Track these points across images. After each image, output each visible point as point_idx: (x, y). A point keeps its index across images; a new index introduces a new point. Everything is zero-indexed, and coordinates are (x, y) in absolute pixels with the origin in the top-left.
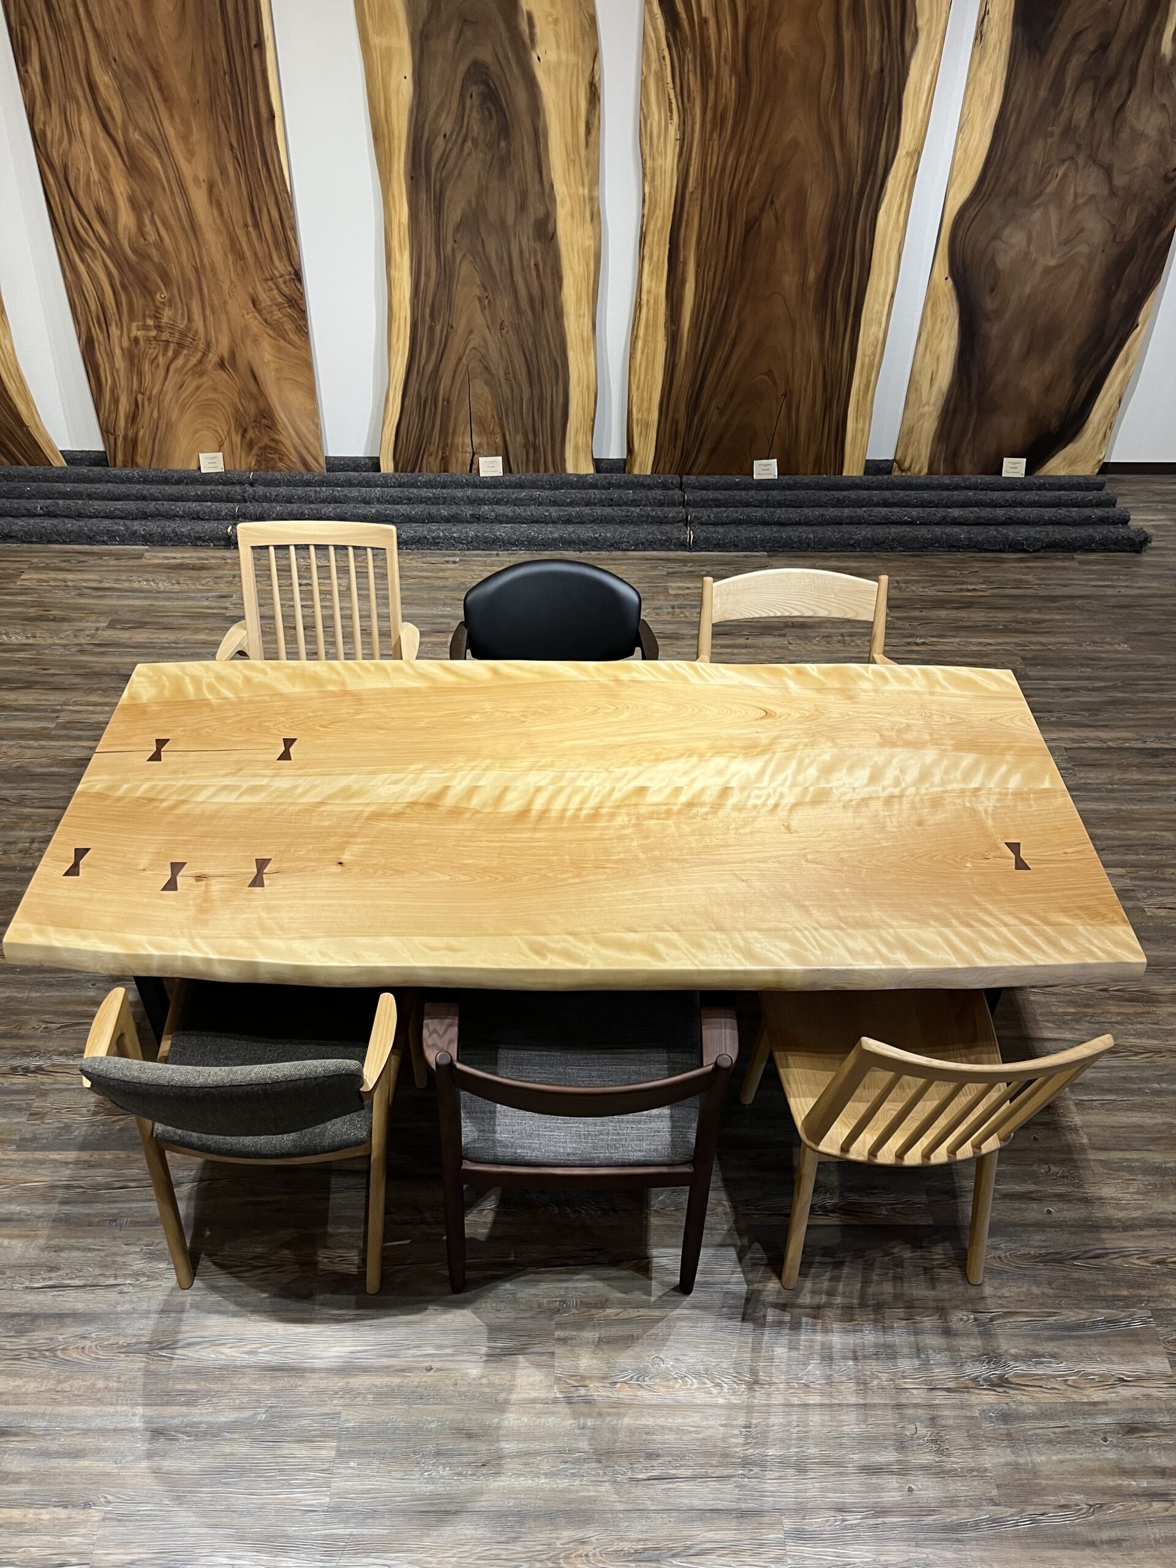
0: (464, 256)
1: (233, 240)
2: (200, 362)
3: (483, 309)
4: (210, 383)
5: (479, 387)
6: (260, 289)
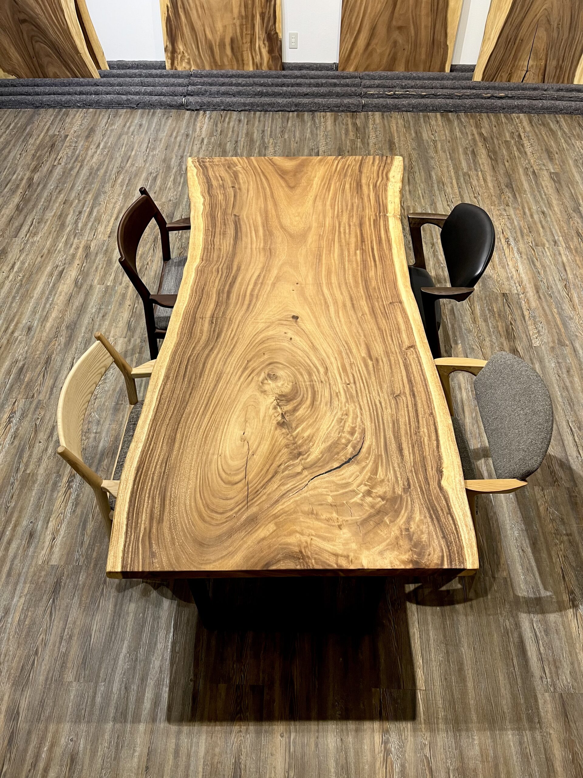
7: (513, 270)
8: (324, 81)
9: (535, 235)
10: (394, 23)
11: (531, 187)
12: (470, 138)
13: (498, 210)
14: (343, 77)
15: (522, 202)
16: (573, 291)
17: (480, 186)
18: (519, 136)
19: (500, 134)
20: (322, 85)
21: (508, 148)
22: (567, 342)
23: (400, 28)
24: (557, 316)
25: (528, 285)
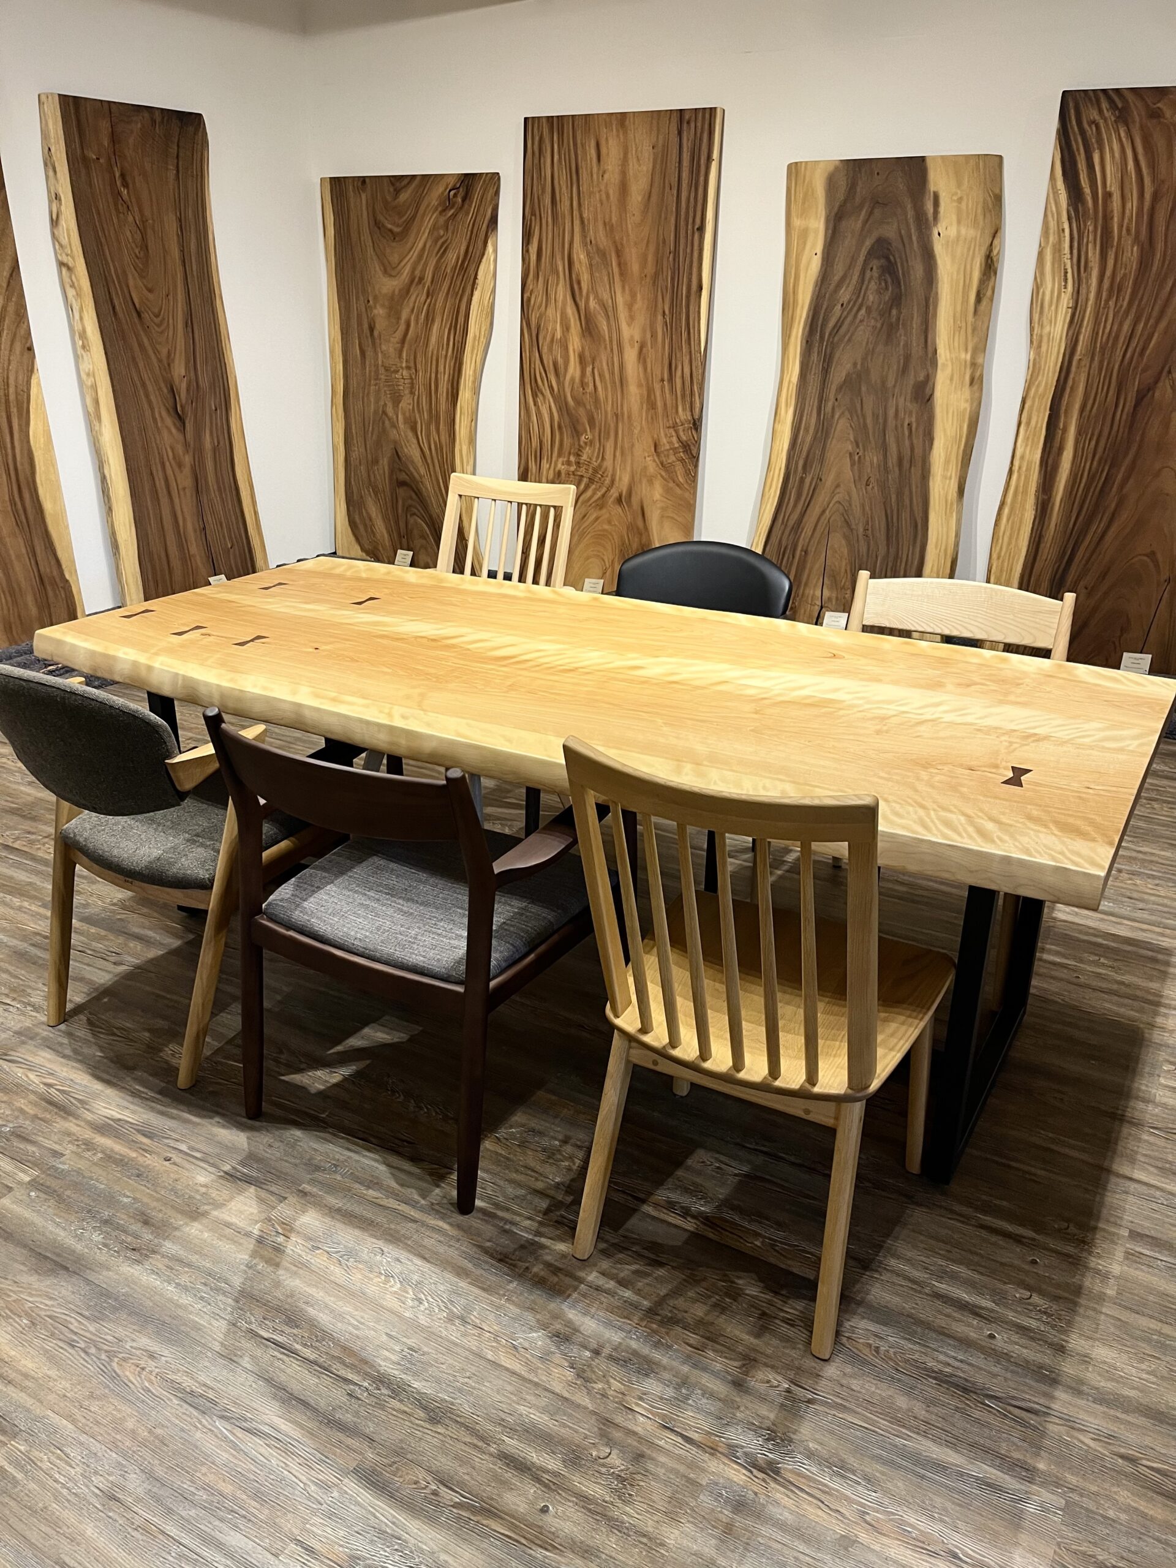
0: (843, 413)
1: (650, 391)
2: (603, 496)
3: (853, 465)
4: (607, 515)
5: (837, 541)
6: (662, 434)
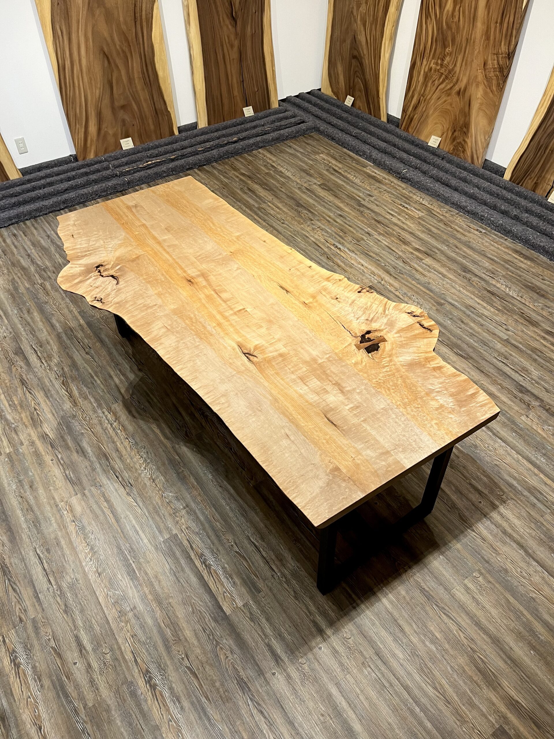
1: (488, 28)
2: (451, 88)
4: (450, 101)
6: (490, 57)
7: (359, 266)
8: (74, 173)
9: (351, 234)
10: (117, 104)
11: (316, 201)
12: (237, 180)
13: (308, 226)
14: (88, 165)
15: (319, 213)
16: (412, 264)
17: (278, 213)
18: (273, 166)
19: (258, 170)
20: (74, 178)
21: (273, 178)
22: (442, 301)
23: (123, 107)
24: (418, 286)
25: (380, 273)
